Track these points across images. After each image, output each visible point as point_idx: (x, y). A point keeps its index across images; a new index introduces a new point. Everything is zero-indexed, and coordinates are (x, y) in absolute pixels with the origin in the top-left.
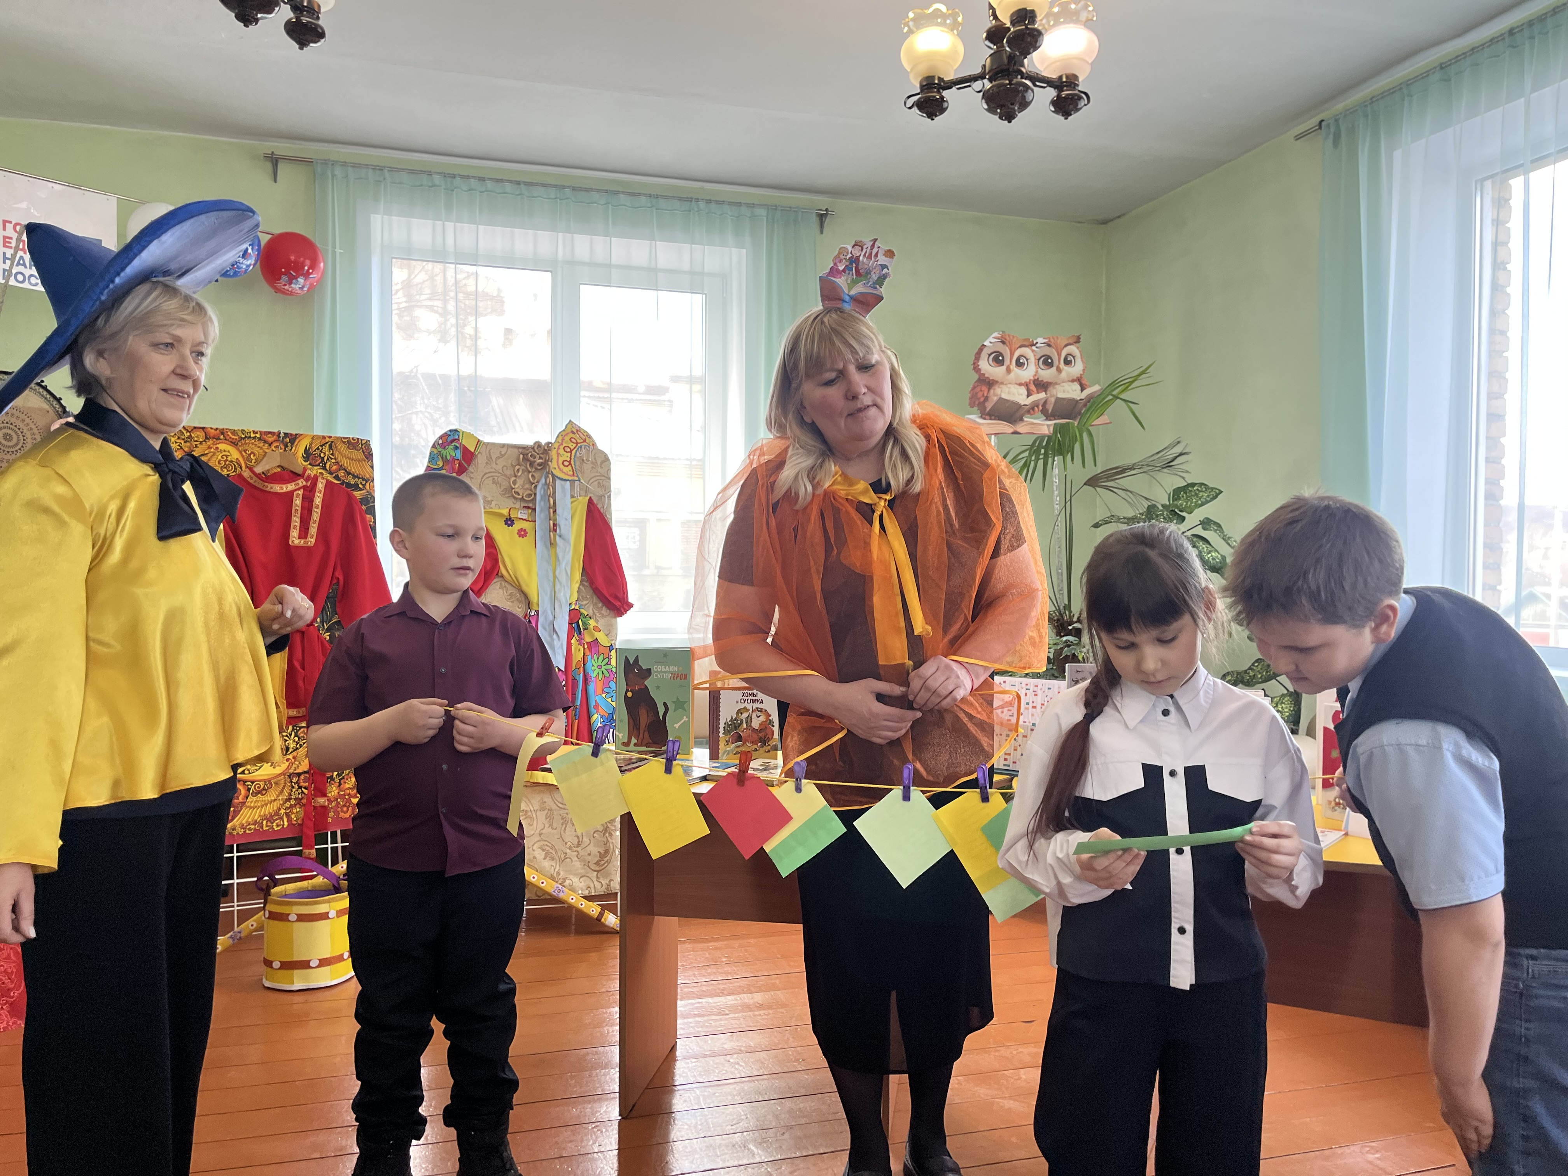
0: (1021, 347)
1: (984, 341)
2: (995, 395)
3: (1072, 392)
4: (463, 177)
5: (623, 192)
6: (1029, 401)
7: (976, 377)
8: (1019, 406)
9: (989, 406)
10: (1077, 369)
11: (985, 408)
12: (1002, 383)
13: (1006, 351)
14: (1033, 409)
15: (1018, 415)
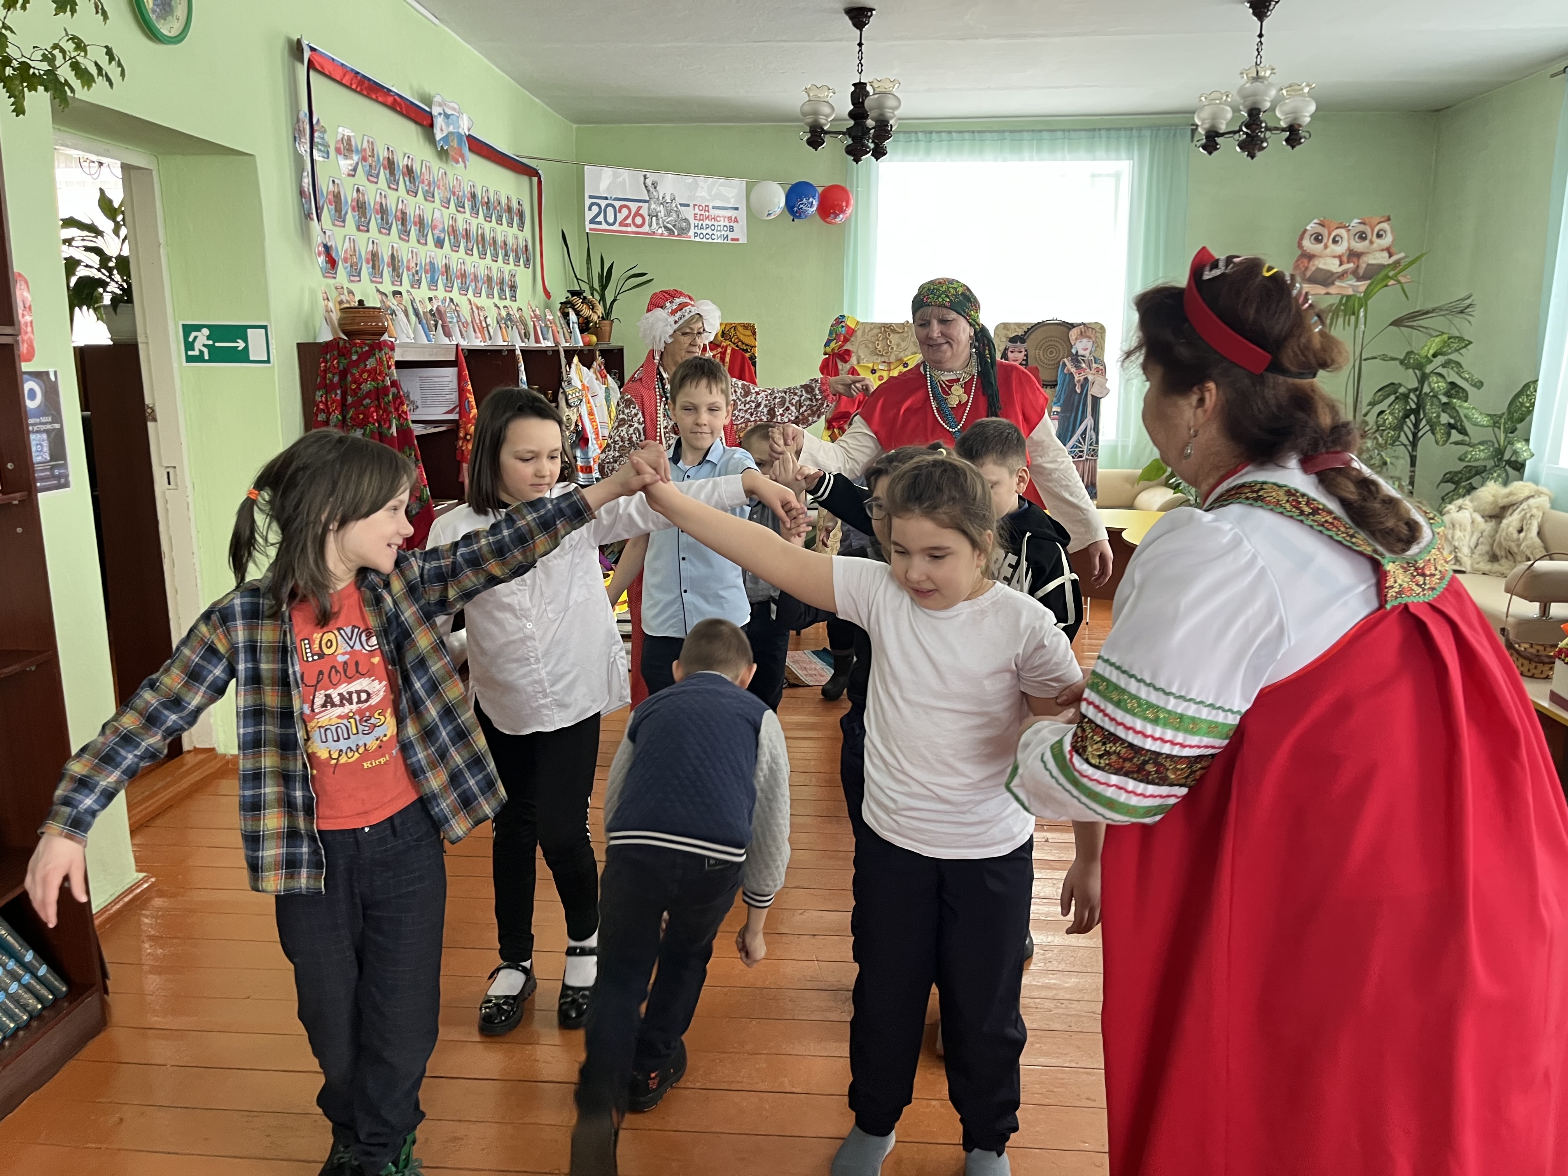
0: (1337, 228)
1: (1307, 225)
2: (1314, 265)
3: (1382, 258)
4: (937, 132)
5: (1045, 130)
6: (1341, 269)
7: (1299, 252)
8: (1332, 274)
9: (1308, 274)
10: (1386, 241)
11: (1305, 275)
12: (1320, 257)
13: (1325, 232)
14: (1344, 275)
15: (1330, 280)
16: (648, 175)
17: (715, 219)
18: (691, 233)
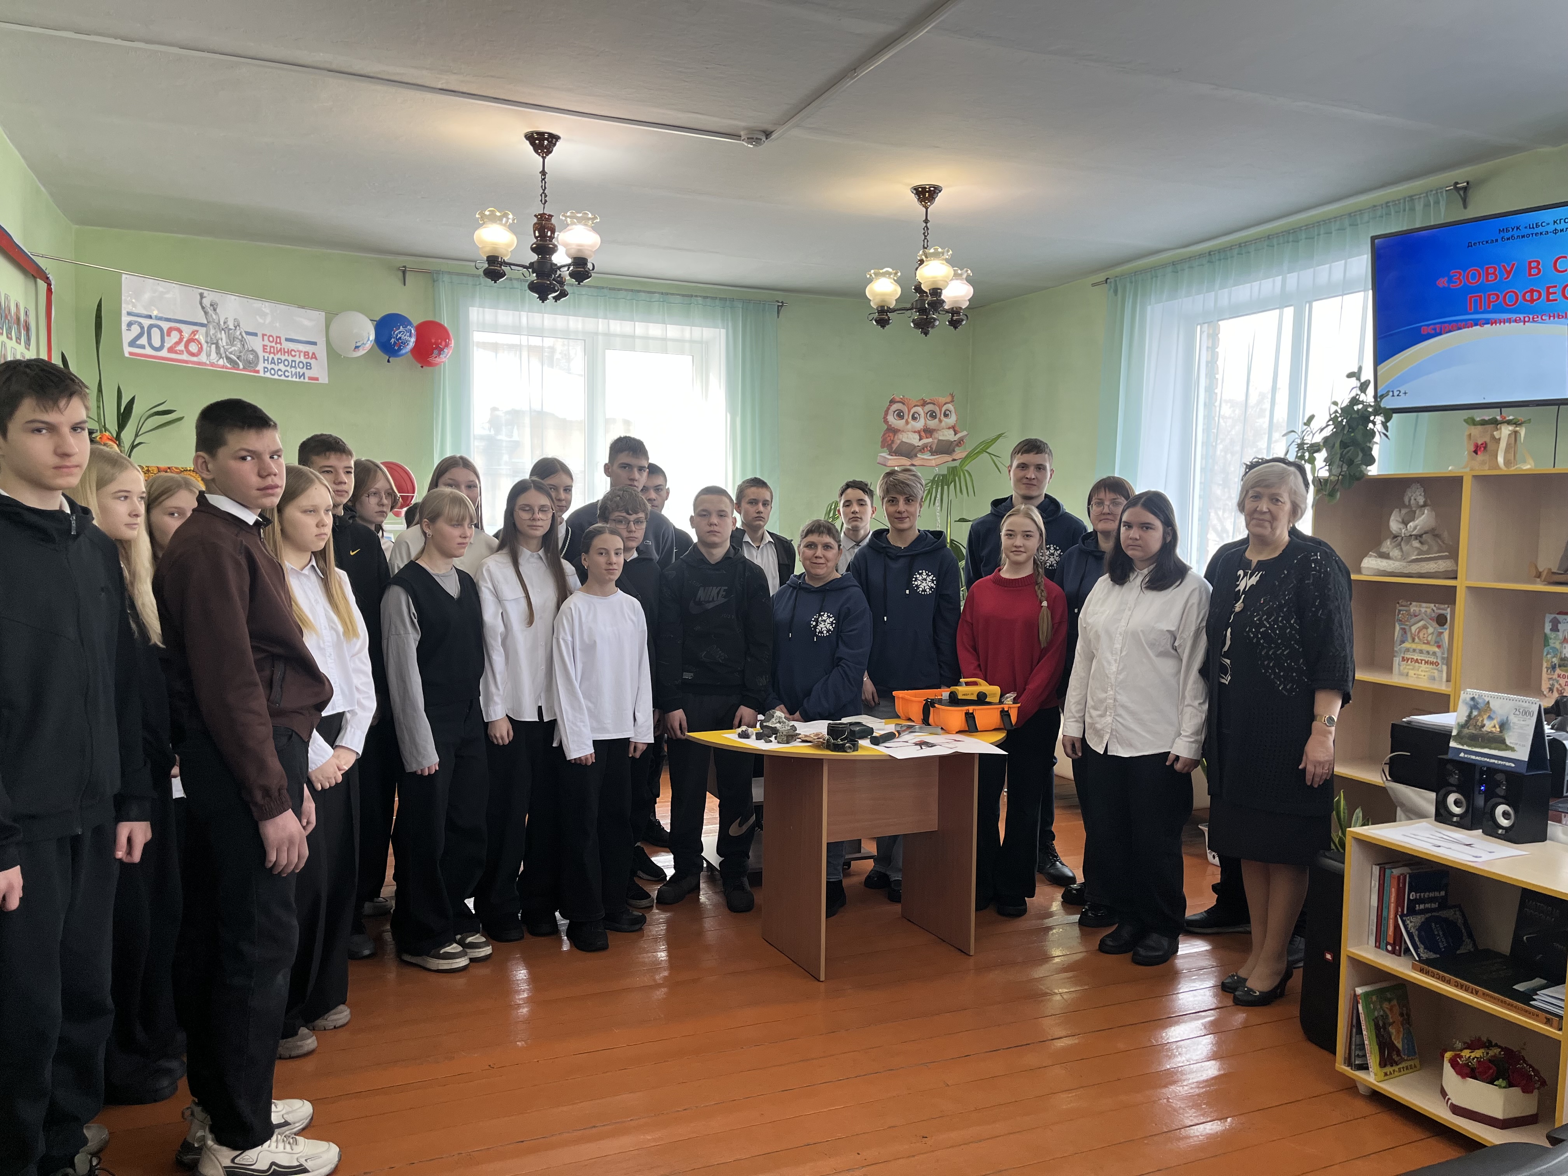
6: (921, 443)
10: (952, 420)
11: (892, 448)
13: (905, 409)
14: (923, 449)
16: (206, 293)
17: (289, 352)
18: (260, 367)
